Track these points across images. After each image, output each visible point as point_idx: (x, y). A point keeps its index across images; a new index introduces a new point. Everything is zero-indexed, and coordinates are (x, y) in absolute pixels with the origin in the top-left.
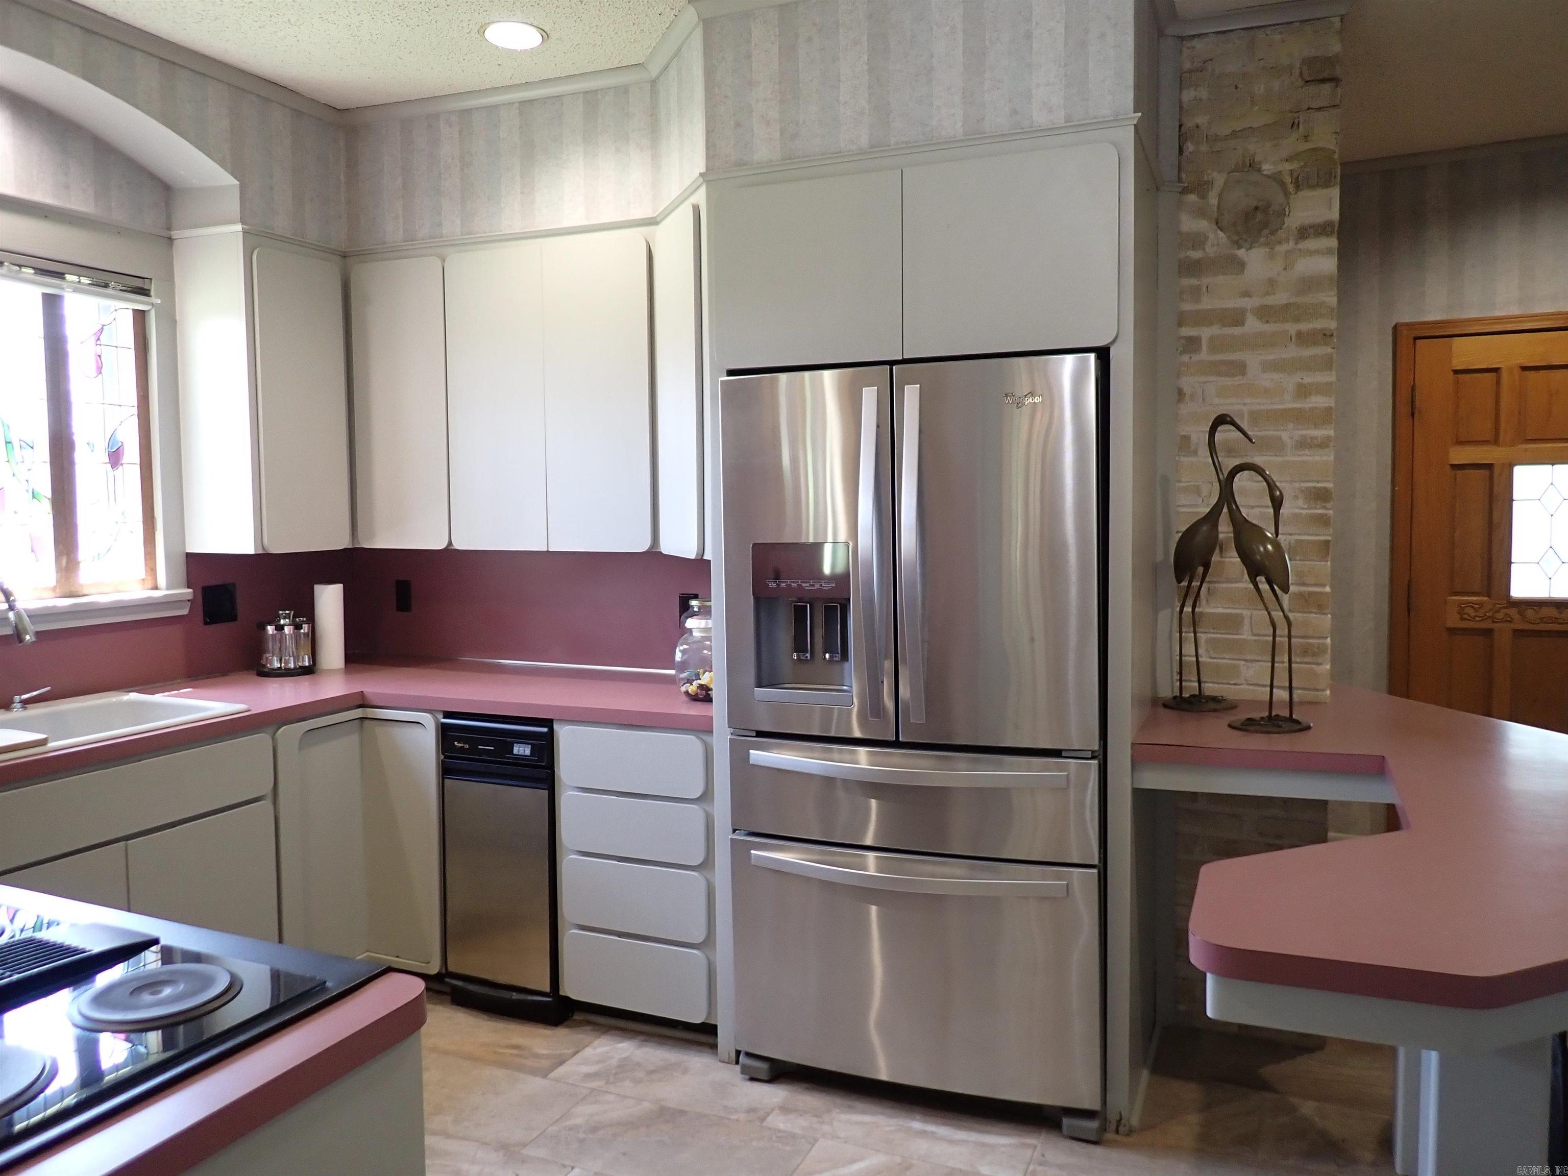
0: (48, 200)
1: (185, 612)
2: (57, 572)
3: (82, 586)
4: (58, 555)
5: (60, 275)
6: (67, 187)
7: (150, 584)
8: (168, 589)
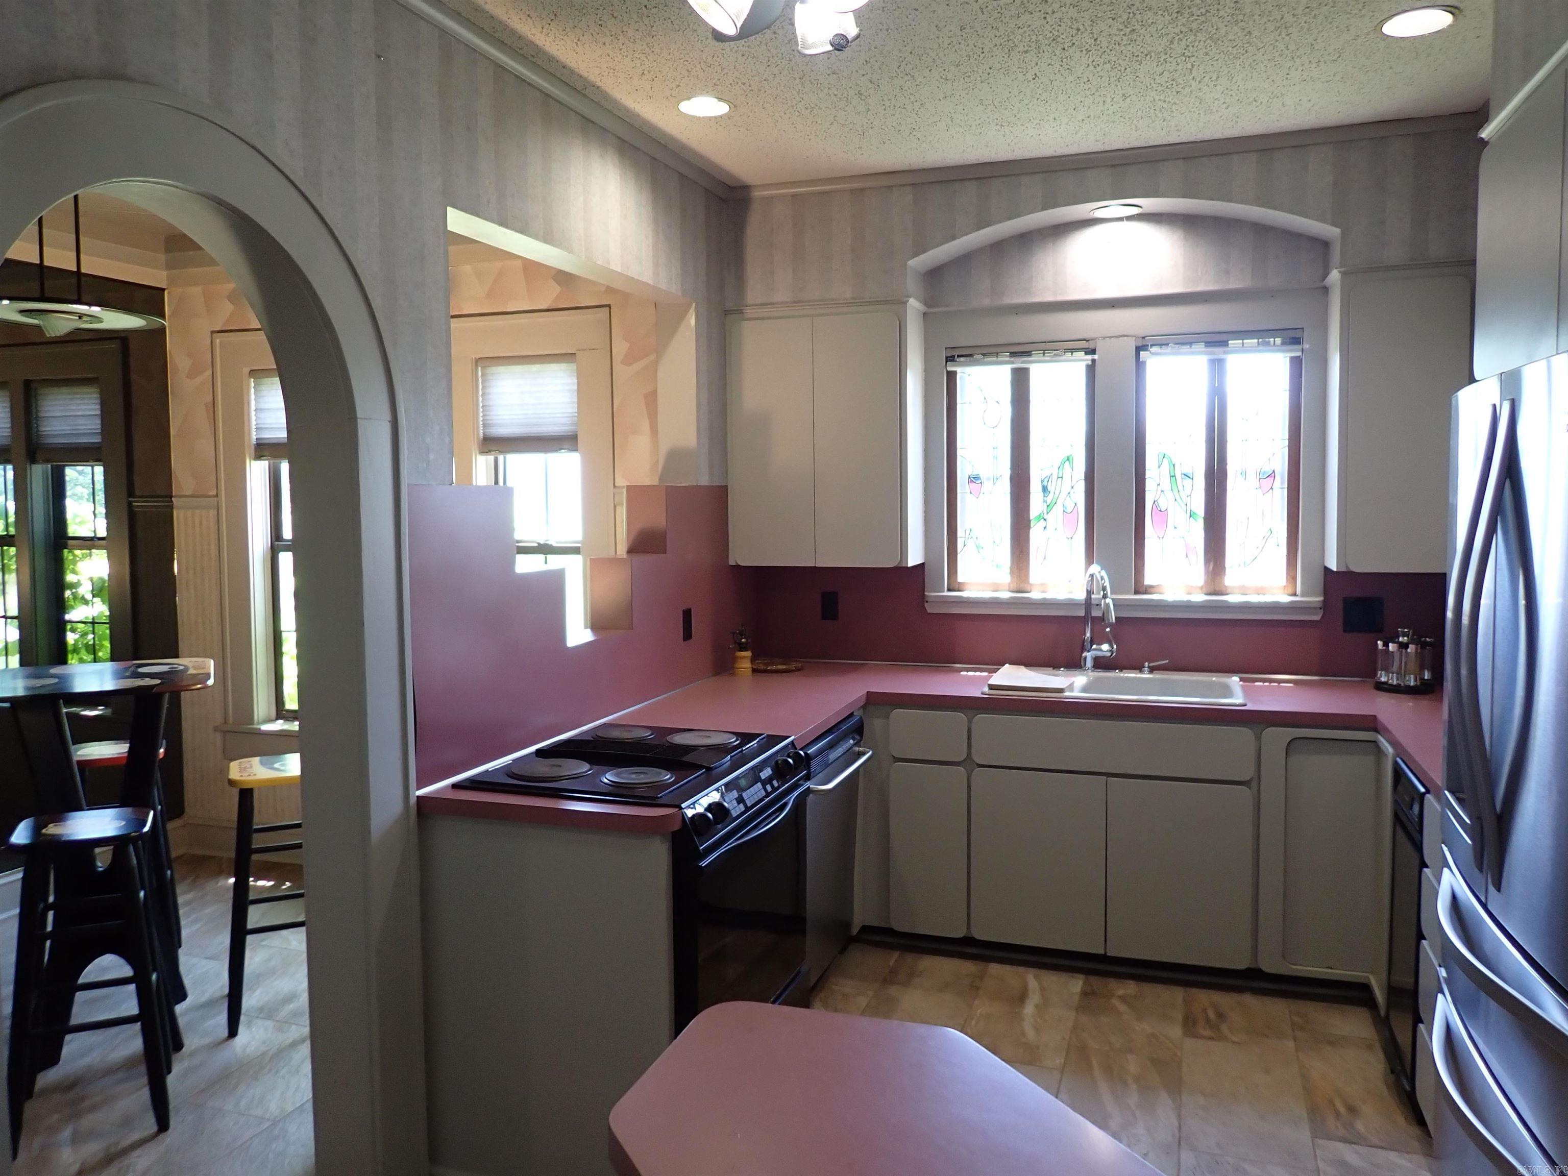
0: (1211, 287)
1: (1317, 618)
2: (1205, 574)
3: (1226, 587)
4: (1207, 561)
5: (1224, 344)
6: (1227, 272)
7: (1290, 591)
8: (1303, 595)
